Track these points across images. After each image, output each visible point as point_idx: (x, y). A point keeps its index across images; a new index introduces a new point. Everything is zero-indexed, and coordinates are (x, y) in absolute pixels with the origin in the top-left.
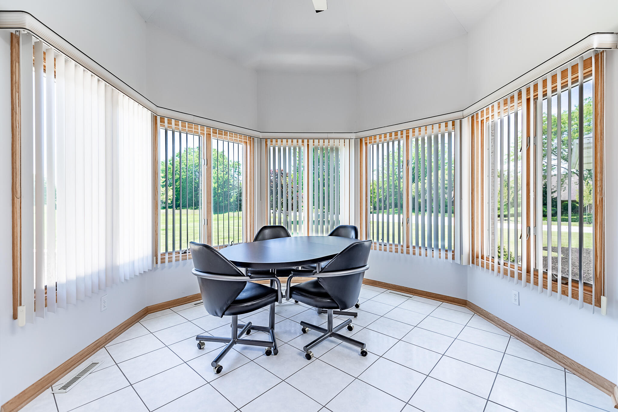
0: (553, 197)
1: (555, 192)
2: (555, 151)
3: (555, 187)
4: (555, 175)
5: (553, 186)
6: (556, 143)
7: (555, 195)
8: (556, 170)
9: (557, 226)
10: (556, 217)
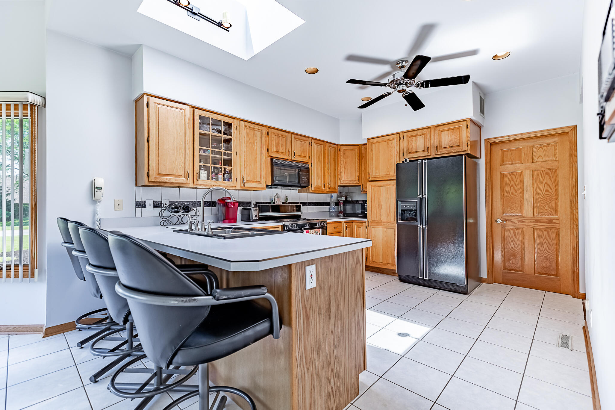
0: (7, 200)
1: (9, 194)
2: (9, 151)
3: (9, 189)
4: (9, 176)
5: (7, 188)
6: (10, 142)
7: (9, 198)
8: (10, 171)
9: (11, 231)
10: (10, 222)
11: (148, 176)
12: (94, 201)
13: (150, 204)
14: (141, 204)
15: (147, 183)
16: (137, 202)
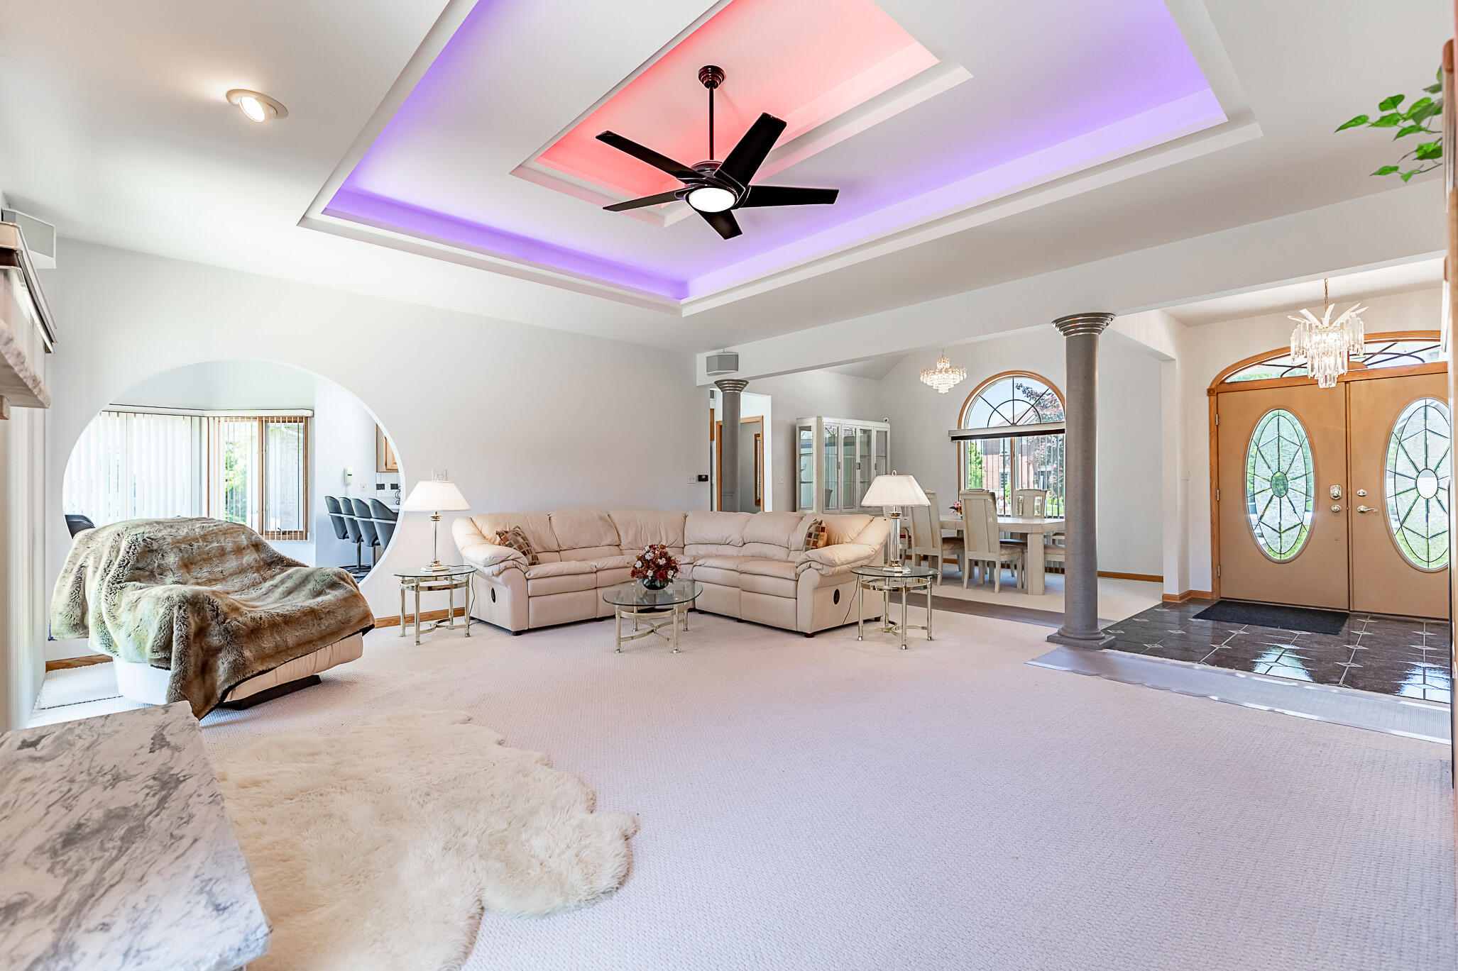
11: (386, 465)
12: (346, 484)
13: (388, 487)
14: (380, 487)
15: (385, 470)
16: (377, 485)
